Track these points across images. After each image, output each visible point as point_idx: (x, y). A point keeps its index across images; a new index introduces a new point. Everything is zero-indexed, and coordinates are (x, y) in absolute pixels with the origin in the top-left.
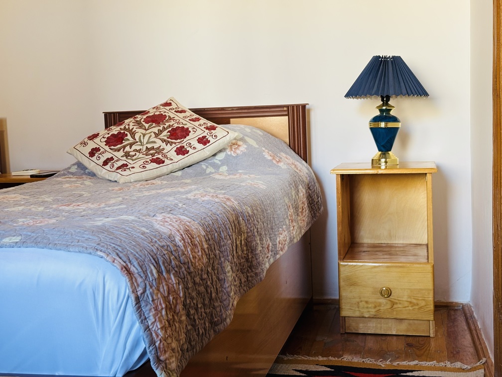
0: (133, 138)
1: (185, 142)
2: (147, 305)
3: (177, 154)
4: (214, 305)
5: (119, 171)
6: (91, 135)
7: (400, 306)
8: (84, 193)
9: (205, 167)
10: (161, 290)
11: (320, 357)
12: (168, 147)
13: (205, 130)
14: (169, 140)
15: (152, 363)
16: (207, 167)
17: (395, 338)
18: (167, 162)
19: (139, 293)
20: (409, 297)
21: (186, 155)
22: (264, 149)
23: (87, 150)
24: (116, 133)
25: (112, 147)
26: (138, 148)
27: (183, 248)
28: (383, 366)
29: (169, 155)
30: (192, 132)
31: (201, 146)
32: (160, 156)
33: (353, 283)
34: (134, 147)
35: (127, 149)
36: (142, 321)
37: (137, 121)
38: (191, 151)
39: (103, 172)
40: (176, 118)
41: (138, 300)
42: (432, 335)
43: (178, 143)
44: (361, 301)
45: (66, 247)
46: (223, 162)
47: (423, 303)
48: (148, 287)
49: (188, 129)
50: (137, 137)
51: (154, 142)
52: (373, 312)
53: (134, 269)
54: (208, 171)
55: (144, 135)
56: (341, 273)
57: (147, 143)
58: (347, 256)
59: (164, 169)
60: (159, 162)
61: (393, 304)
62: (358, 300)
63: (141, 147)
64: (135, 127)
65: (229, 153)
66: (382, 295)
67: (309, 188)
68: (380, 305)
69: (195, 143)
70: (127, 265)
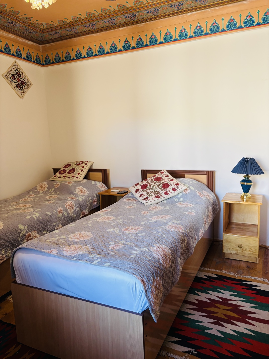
0: (150, 186)
1: (167, 190)
2: (149, 292)
3: (165, 194)
4: (173, 276)
5: (145, 200)
6: (136, 183)
7: (245, 251)
9: (174, 199)
10: (154, 285)
11: (214, 269)
12: (162, 192)
13: (175, 185)
14: (162, 188)
15: (150, 312)
16: (175, 199)
17: (243, 262)
18: (161, 197)
19: (147, 289)
20: (249, 249)
21: (168, 195)
22: (196, 190)
23: (135, 190)
24: (144, 184)
25: (143, 190)
26: (152, 191)
28: (237, 277)
29: (162, 194)
30: (170, 186)
31: (173, 192)
32: (159, 195)
33: (228, 241)
34: (150, 190)
35: (148, 191)
36: (147, 298)
37: (152, 180)
38: (170, 193)
39: (140, 199)
40: (165, 179)
41: (146, 291)
42: (257, 263)
43: (166, 190)
44: (231, 248)
46: (181, 197)
47: (254, 252)
48: (150, 286)
49: (169, 184)
50: (151, 186)
51: (157, 189)
52: (235, 252)
53: (145, 280)
54: (176, 200)
55: (154, 186)
56: (224, 237)
57: (155, 189)
58: (227, 230)
59: (160, 200)
60: (158, 197)
61: (243, 250)
62: (230, 247)
63: (153, 191)
64: (151, 182)
65: (184, 193)
66: (239, 247)
67: (213, 204)
68: (238, 250)
69: (171, 190)
70: (143, 279)
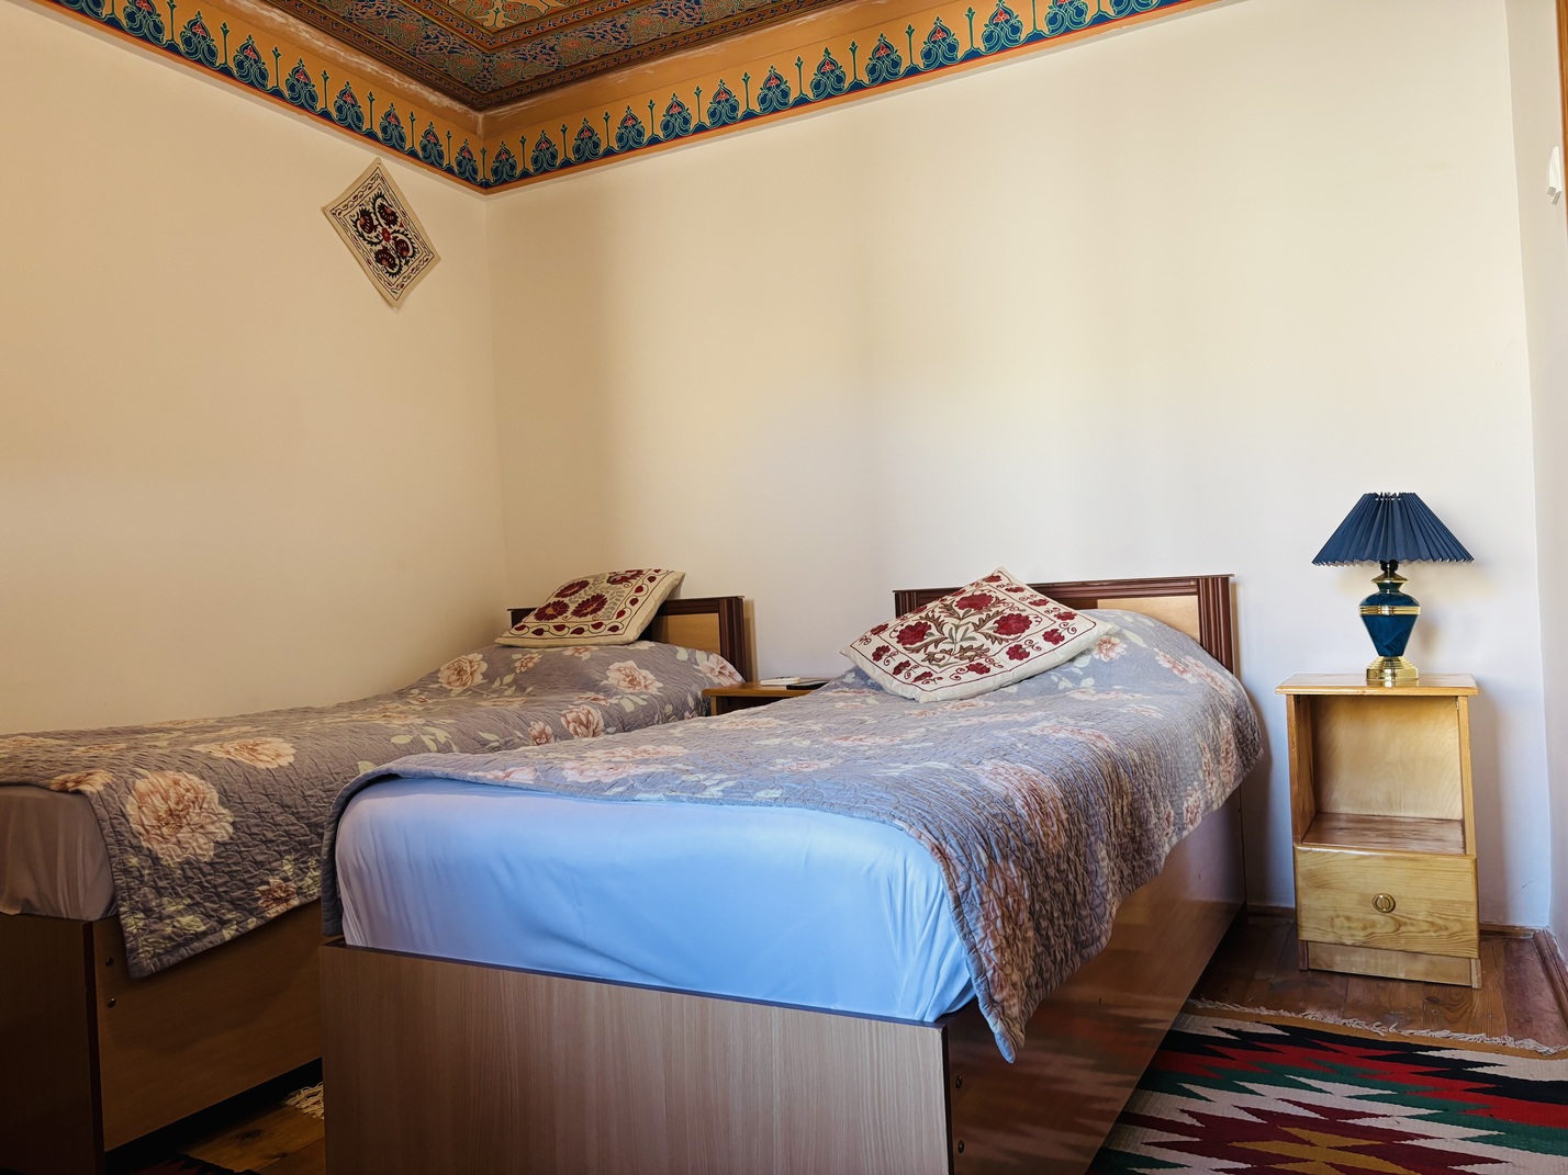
0: (941, 631)
1: (1022, 639)
2: (972, 911)
3: (1010, 658)
4: (1080, 914)
5: (919, 683)
6: (876, 626)
7: (1412, 929)
8: (867, 718)
9: (1056, 679)
10: (995, 886)
11: (1263, 1008)
12: (996, 647)
13: (1055, 619)
14: (998, 635)
15: (981, 1005)
16: (1060, 679)
17: (1403, 985)
18: (994, 670)
19: (959, 890)
20: (1431, 914)
21: (1025, 660)
22: (1156, 650)
23: (870, 649)
24: (913, 624)
25: (908, 646)
26: (948, 647)
27: (1027, 818)
28: (1383, 1034)
29: (997, 659)
30: (1034, 623)
31: (1048, 646)
32: (982, 661)
33: (1320, 883)
34: (941, 646)
35: (931, 648)
36: (965, 935)
37: (946, 605)
38: (1033, 653)
39: (894, 684)
40: (1008, 600)
41: (958, 901)
42: (1475, 985)
43: (1012, 640)
44: (1338, 917)
45: (849, 810)
46: (1087, 672)
47: (1456, 927)
48: (974, 881)
49: (1027, 617)
50: (946, 630)
51: (973, 639)
52: (1360, 936)
54: (1061, 686)
55: (957, 627)
56: (1299, 864)
57: (962, 640)
58: (1308, 836)
59: (988, 682)
60: (981, 669)
61: (1399, 924)
62: (1331, 913)
63: (952, 646)
64: (943, 615)
65: (1097, 657)
66: (1378, 908)
67: (1237, 716)
68: (1373, 925)
69: (1039, 640)
70: (940, 844)
